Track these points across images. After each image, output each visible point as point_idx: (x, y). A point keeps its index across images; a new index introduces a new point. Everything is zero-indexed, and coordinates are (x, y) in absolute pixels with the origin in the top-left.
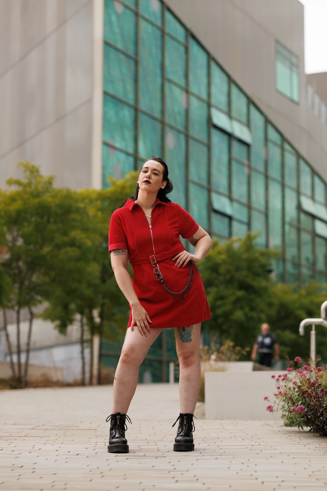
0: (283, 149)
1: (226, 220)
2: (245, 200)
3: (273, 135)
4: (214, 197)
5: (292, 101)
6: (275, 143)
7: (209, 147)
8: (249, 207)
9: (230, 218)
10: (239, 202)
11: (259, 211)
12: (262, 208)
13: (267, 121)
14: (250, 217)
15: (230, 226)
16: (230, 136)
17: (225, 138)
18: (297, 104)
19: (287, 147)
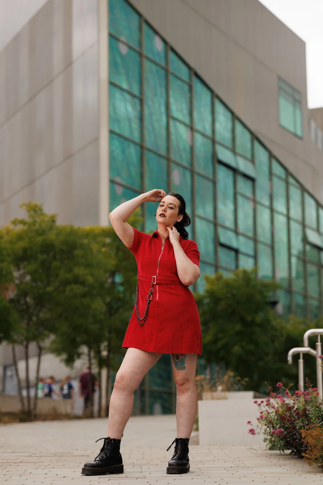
0: (287, 183)
1: (233, 254)
2: (251, 234)
3: (277, 169)
4: (220, 230)
5: (295, 135)
6: (279, 178)
7: (214, 182)
8: (255, 240)
9: (237, 251)
10: (245, 236)
11: (266, 244)
12: (268, 241)
13: (272, 156)
14: (256, 250)
15: (237, 259)
16: (234, 171)
17: (230, 173)
18: (301, 138)
19: (291, 180)
